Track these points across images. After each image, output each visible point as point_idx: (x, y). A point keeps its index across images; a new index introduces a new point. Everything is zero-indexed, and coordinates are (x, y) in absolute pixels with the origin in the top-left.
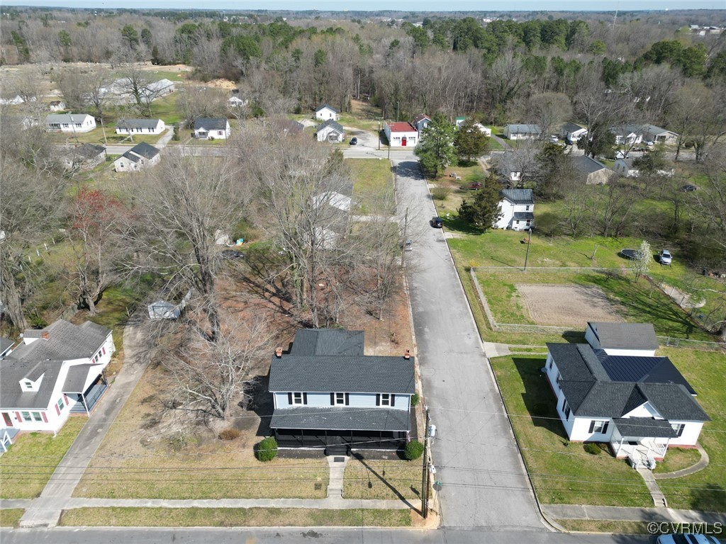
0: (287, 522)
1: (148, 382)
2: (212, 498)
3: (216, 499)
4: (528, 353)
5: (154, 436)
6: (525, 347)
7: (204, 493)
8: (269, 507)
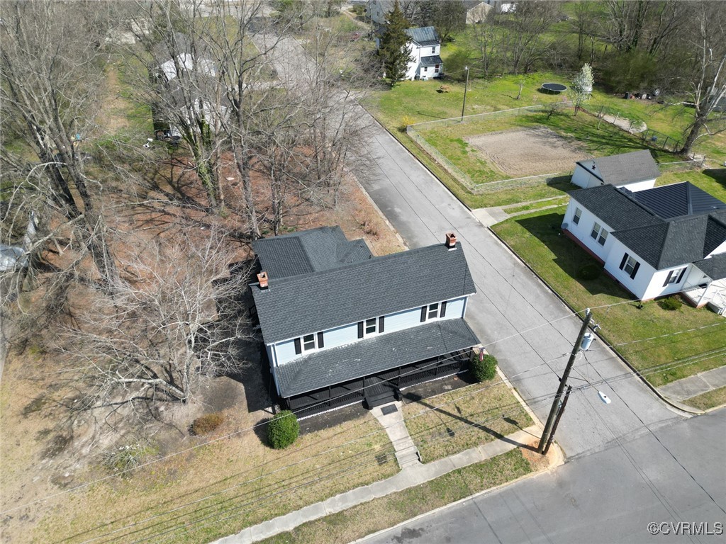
0: (363, 529)
1: (20, 378)
2: (226, 535)
3: (234, 532)
4: (528, 212)
5: (72, 465)
6: (520, 205)
7: (208, 531)
8: (324, 515)
